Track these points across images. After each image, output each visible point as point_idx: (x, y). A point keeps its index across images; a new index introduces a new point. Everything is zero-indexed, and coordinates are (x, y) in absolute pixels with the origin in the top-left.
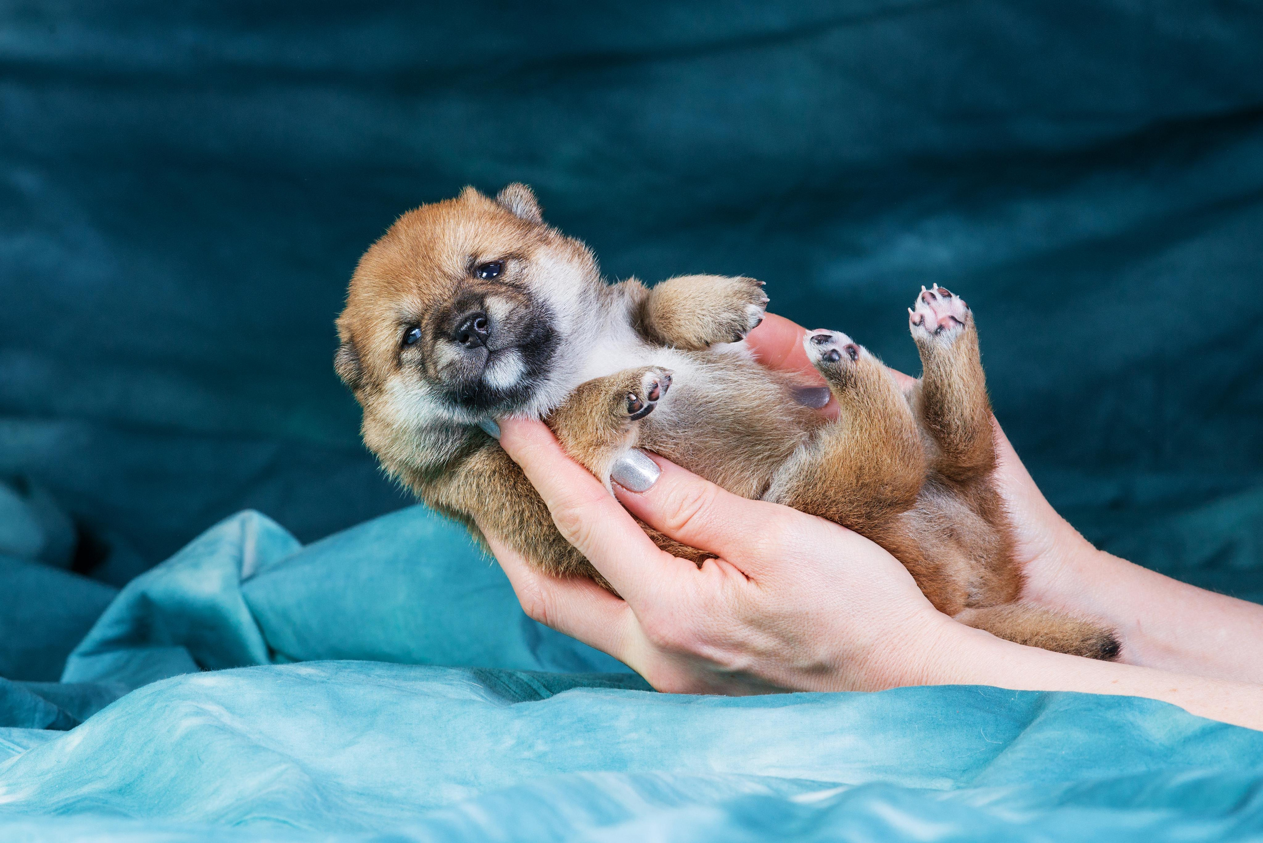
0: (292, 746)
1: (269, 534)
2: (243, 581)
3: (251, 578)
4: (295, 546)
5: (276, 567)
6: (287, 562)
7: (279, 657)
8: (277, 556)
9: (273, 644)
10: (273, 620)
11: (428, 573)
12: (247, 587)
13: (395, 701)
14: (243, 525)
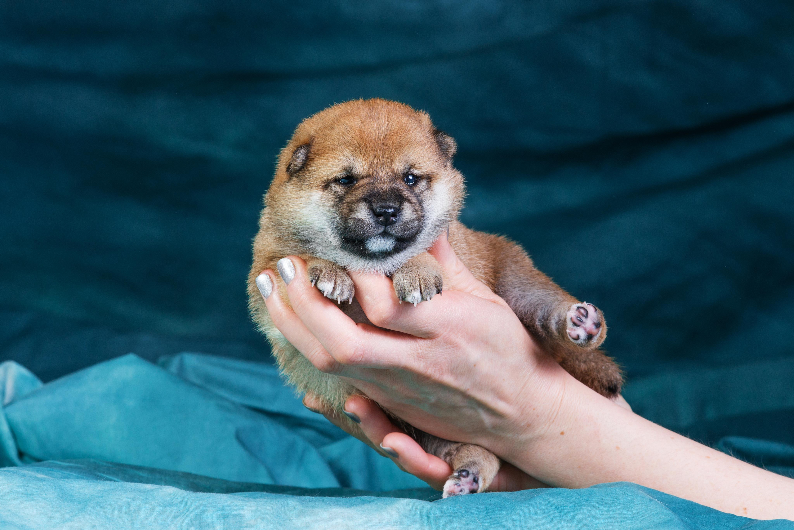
0: (29, 520)
1: (22, 377)
2: (5, 406)
3: (11, 403)
4: (39, 384)
5: (26, 397)
6: (34, 394)
7: (26, 458)
8: (27, 390)
9: (23, 449)
10: (23, 431)
11: (131, 403)
12: (8, 410)
13: (99, 495)
14: (6, 371)
